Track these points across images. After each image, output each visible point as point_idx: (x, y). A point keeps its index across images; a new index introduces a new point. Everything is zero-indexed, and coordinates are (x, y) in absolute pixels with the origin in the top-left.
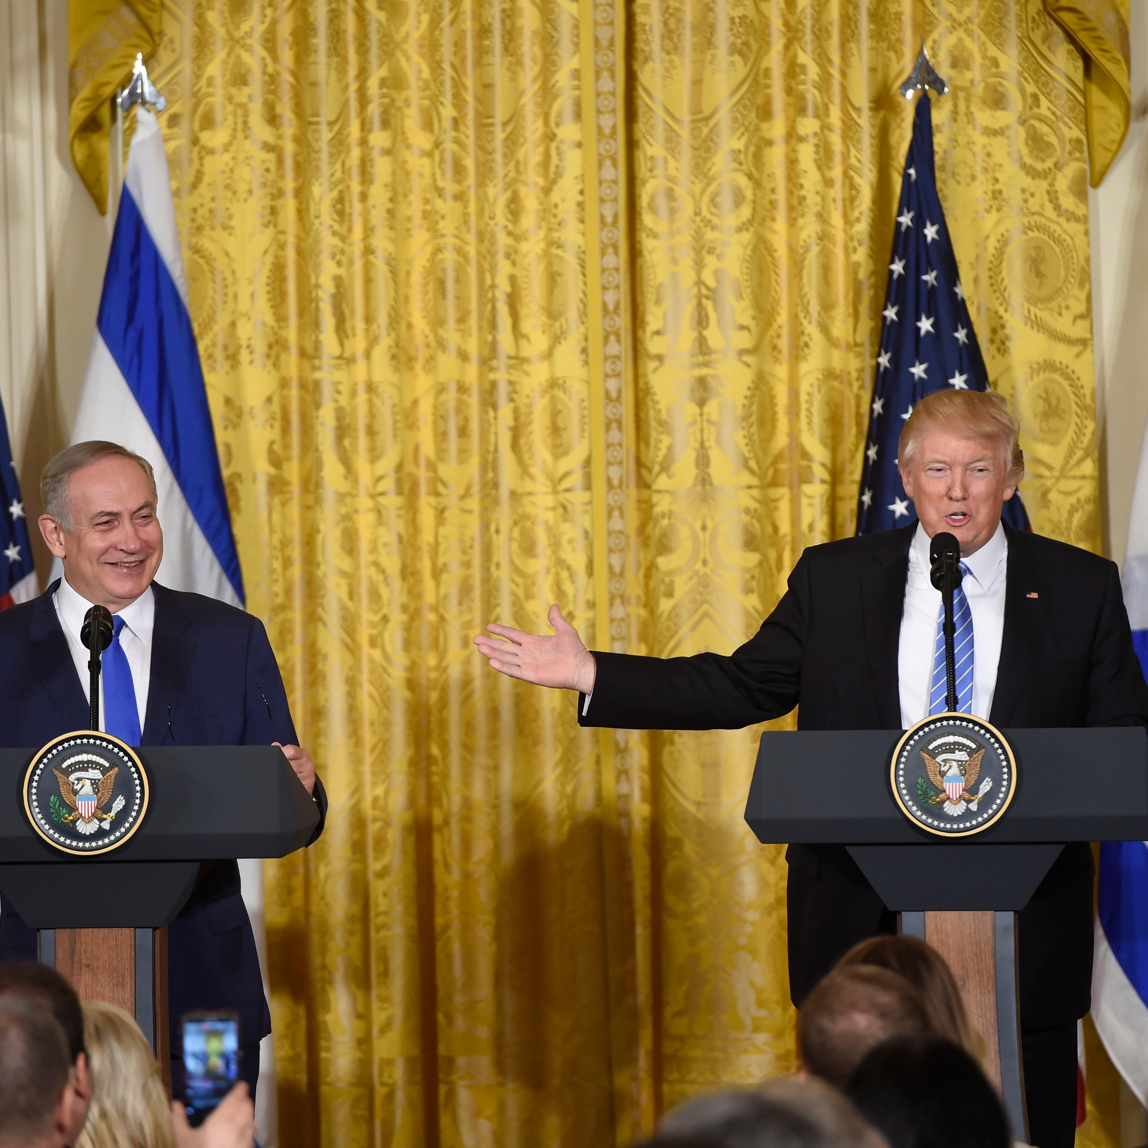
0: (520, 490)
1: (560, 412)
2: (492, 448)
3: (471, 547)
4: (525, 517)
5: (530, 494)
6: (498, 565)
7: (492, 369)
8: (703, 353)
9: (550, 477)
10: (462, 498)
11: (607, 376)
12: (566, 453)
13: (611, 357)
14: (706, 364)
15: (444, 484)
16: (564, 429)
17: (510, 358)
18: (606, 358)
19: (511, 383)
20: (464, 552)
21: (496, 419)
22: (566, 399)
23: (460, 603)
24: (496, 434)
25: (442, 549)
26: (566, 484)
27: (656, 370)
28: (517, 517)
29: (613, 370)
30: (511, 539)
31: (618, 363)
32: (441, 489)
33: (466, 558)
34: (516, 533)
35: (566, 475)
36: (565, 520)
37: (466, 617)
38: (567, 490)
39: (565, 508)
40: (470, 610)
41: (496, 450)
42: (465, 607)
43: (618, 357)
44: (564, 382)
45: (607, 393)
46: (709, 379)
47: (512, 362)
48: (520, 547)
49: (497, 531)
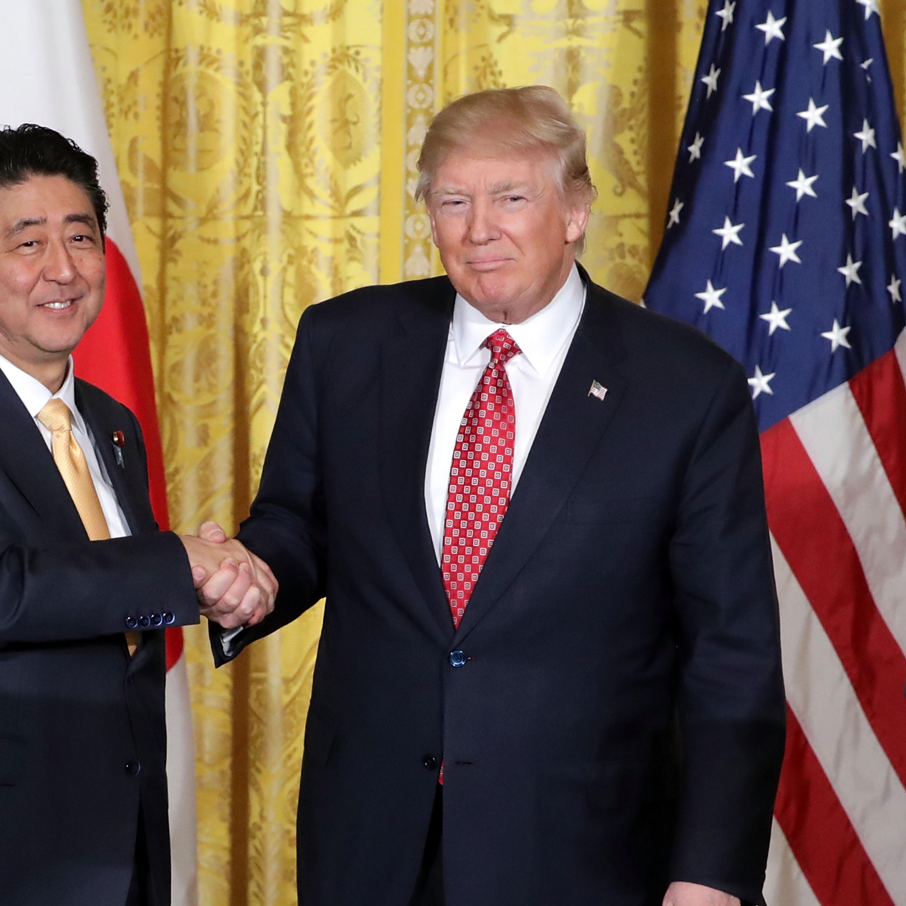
0: (295, 213)
1: (350, 96)
2: (257, 148)
3: (215, 294)
4: (301, 251)
5: (308, 217)
6: (264, 322)
7: (258, 31)
8: (573, 16)
9: (335, 193)
10: (203, 221)
11: (410, 44)
12: (356, 159)
13: (418, 16)
14: (576, 32)
15: (178, 200)
16: (355, 123)
17: (286, 14)
18: (410, 19)
19: (286, 51)
20: (204, 303)
21: (264, 104)
22: (359, 78)
23: (197, 379)
24: (264, 128)
25: (171, 296)
26: (354, 204)
27: (502, 37)
28: (292, 252)
29: (422, 37)
30: (284, 284)
31: (430, 26)
32: (172, 207)
33: (206, 311)
34: (291, 276)
35: (356, 190)
36: (352, 259)
37: (206, 399)
38: (356, 214)
39: (352, 239)
40: (212, 388)
41: (264, 152)
42: (203, 383)
43: (429, 17)
44: (357, 53)
45: (410, 68)
46: (583, 53)
47: (288, 20)
48: (296, 296)
49: (264, 272)
